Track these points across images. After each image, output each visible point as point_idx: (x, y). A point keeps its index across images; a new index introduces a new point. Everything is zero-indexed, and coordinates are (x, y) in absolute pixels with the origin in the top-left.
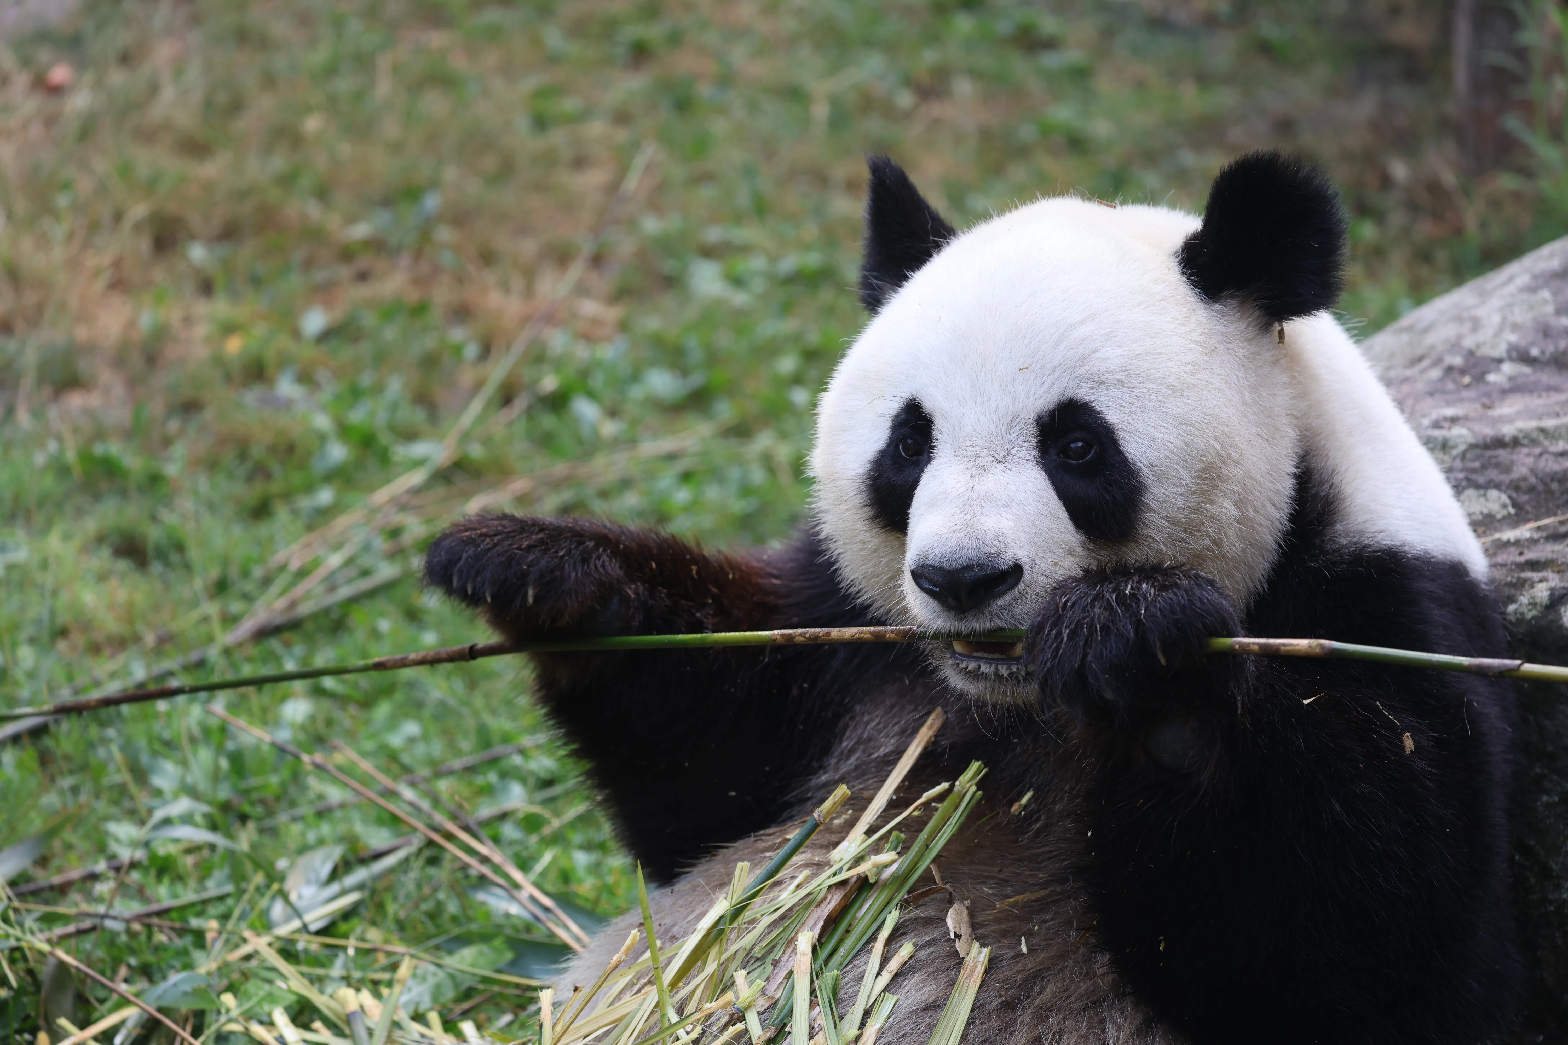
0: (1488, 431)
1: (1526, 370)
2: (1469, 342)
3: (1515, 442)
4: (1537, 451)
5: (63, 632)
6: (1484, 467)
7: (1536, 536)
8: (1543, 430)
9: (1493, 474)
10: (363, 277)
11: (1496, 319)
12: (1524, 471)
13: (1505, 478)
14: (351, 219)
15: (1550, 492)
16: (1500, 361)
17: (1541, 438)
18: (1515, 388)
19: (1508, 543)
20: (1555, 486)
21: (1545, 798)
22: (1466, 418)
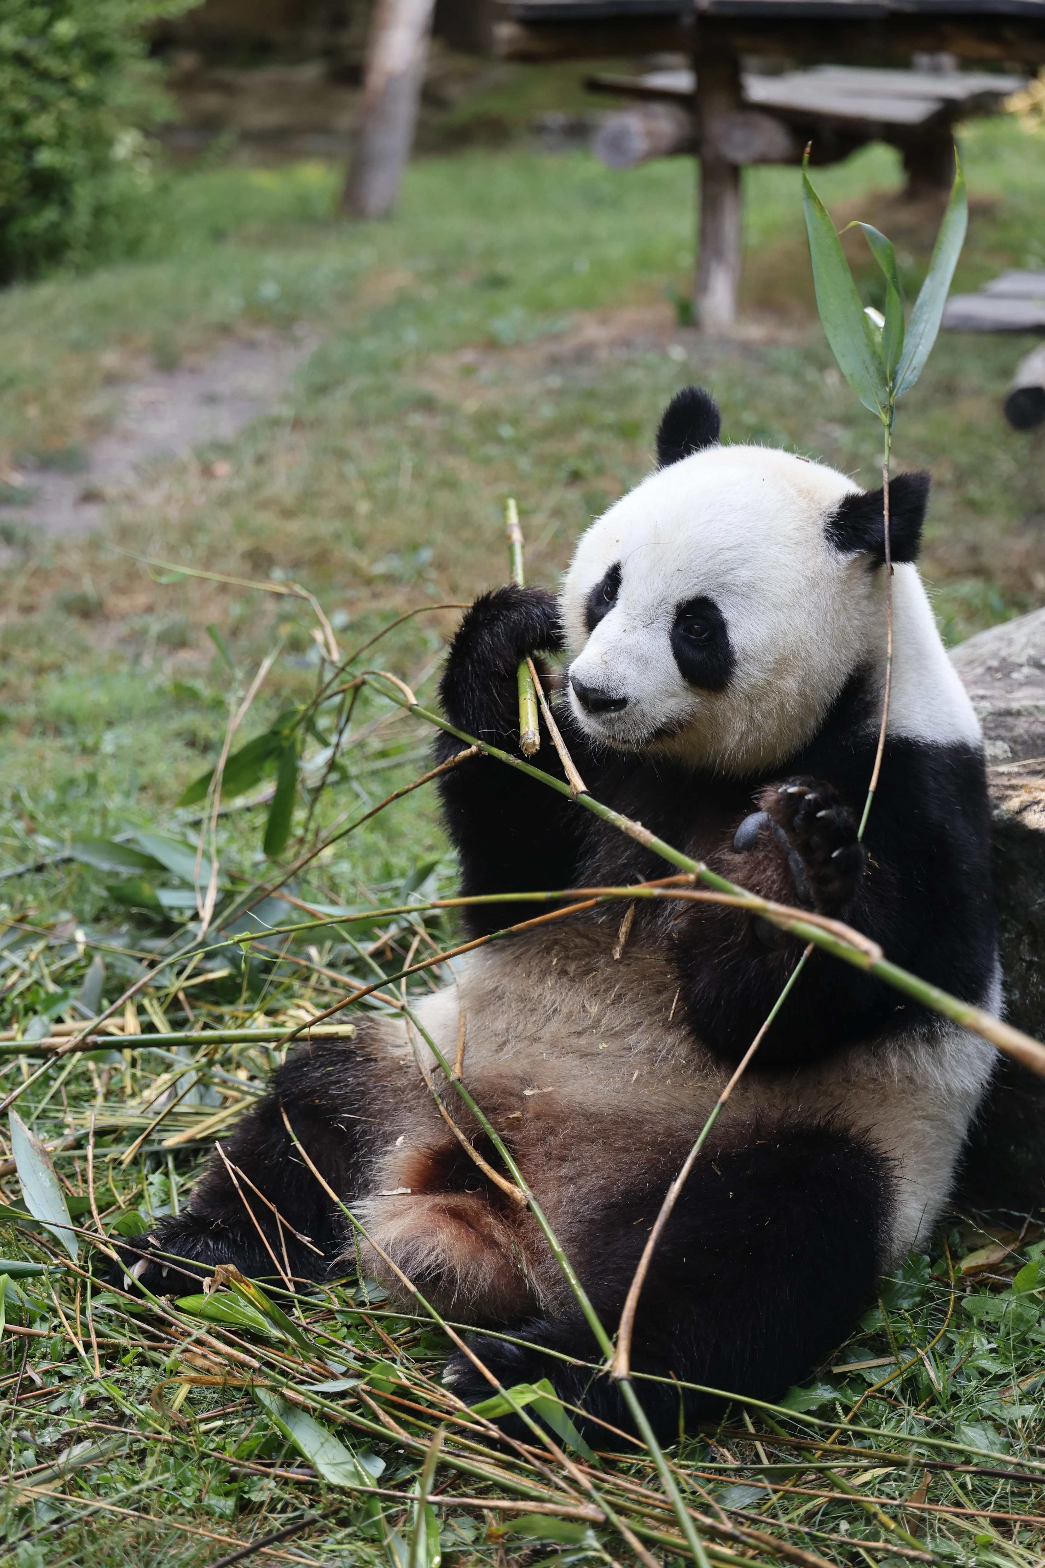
0: (1002, 705)
1: (1037, 672)
2: (1004, 653)
3: (1019, 714)
4: (1032, 719)
5: (143, 789)
6: (996, 727)
7: (1021, 770)
8: (1037, 707)
9: (1002, 732)
10: (376, 596)
11: (1024, 640)
12: (1021, 731)
13: (1009, 735)
14: (374, 560)
15: (1035, 745)
16: (1021, 666)
17: (1036, 712)
18: (1029, 682)
19: (1003, 774)
20: (1039, 742)
21: (1007, 935)
22: (992, 697)
